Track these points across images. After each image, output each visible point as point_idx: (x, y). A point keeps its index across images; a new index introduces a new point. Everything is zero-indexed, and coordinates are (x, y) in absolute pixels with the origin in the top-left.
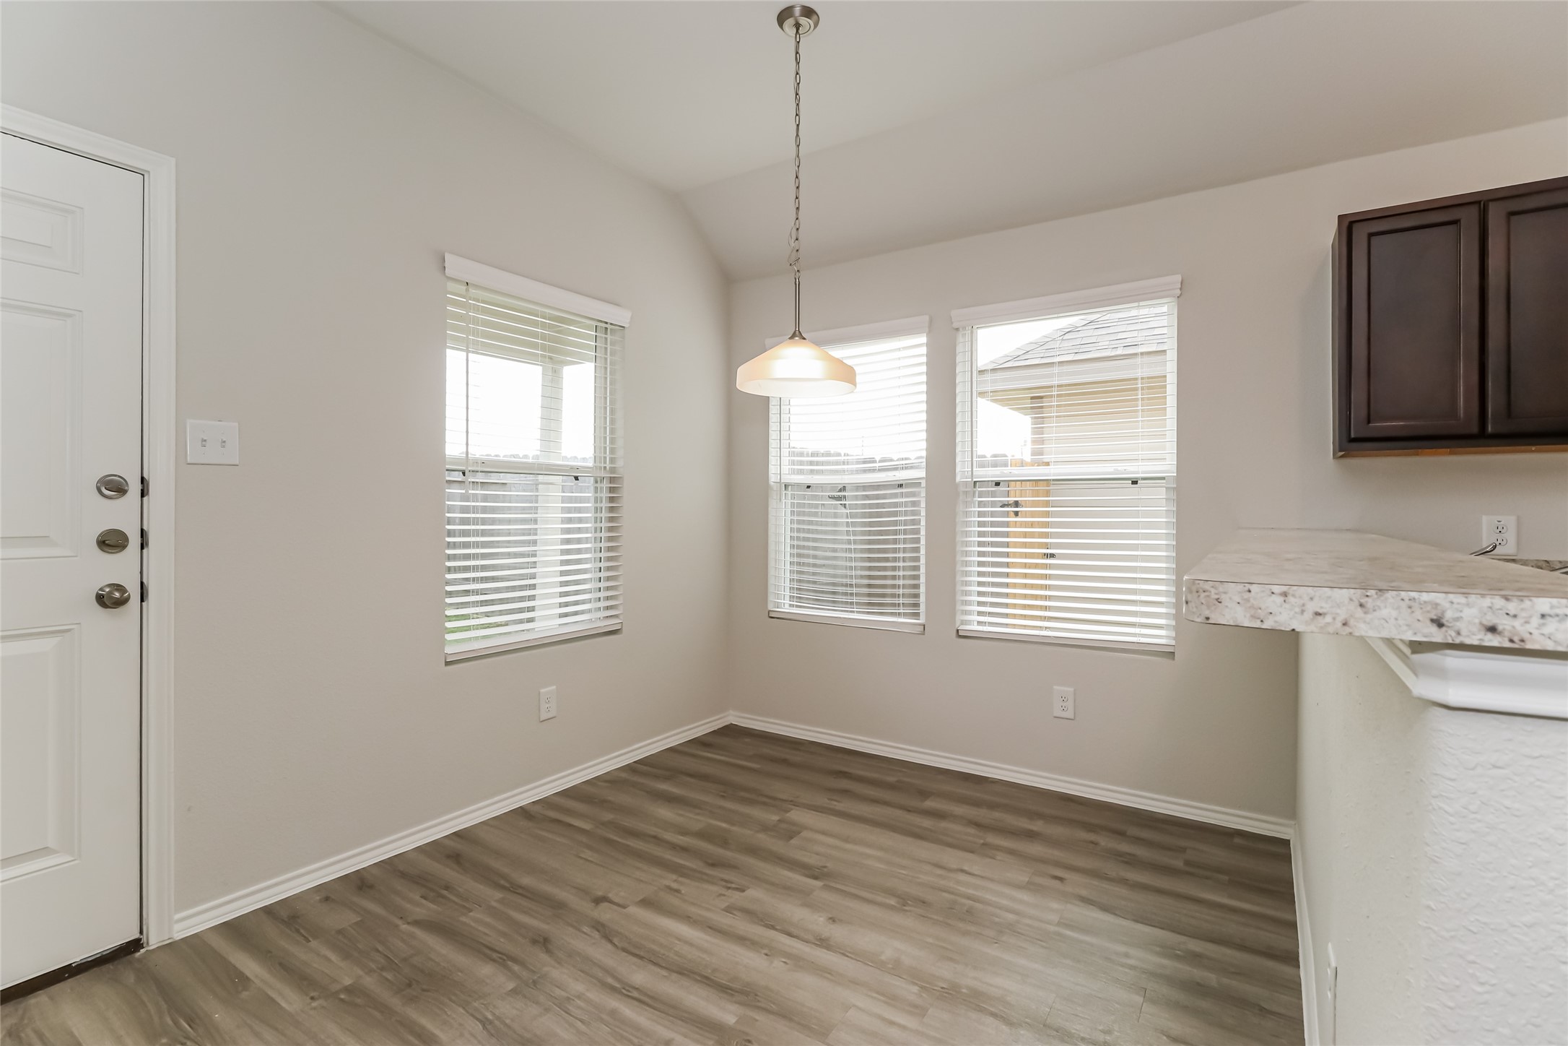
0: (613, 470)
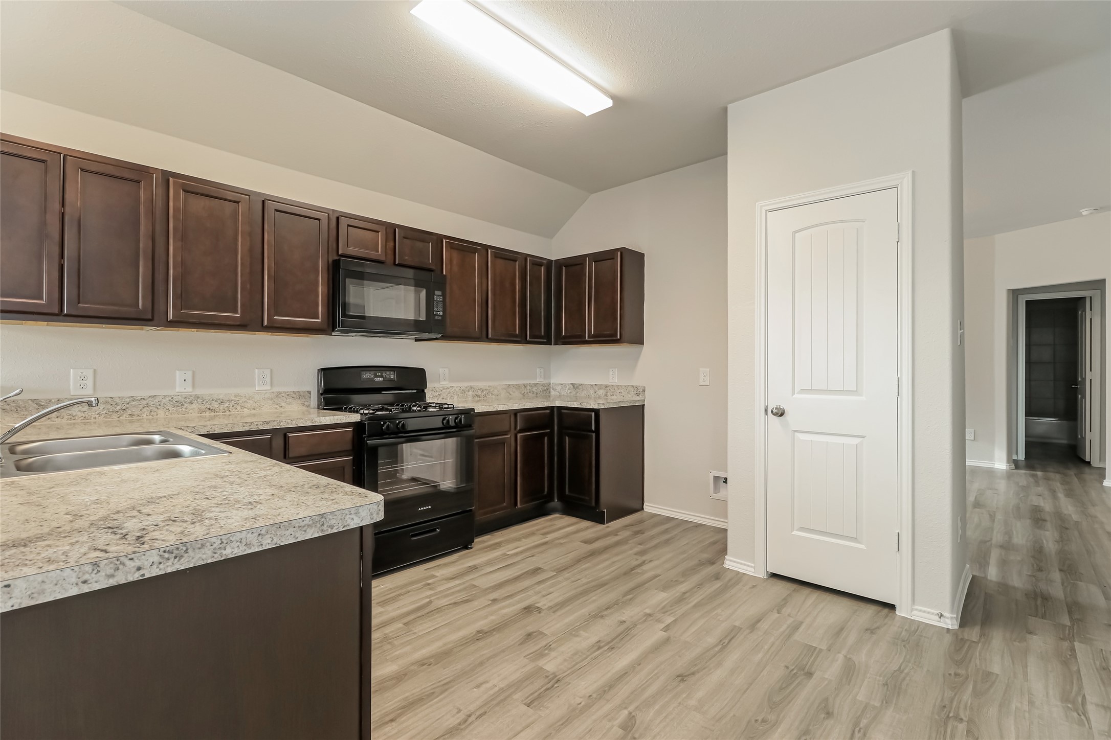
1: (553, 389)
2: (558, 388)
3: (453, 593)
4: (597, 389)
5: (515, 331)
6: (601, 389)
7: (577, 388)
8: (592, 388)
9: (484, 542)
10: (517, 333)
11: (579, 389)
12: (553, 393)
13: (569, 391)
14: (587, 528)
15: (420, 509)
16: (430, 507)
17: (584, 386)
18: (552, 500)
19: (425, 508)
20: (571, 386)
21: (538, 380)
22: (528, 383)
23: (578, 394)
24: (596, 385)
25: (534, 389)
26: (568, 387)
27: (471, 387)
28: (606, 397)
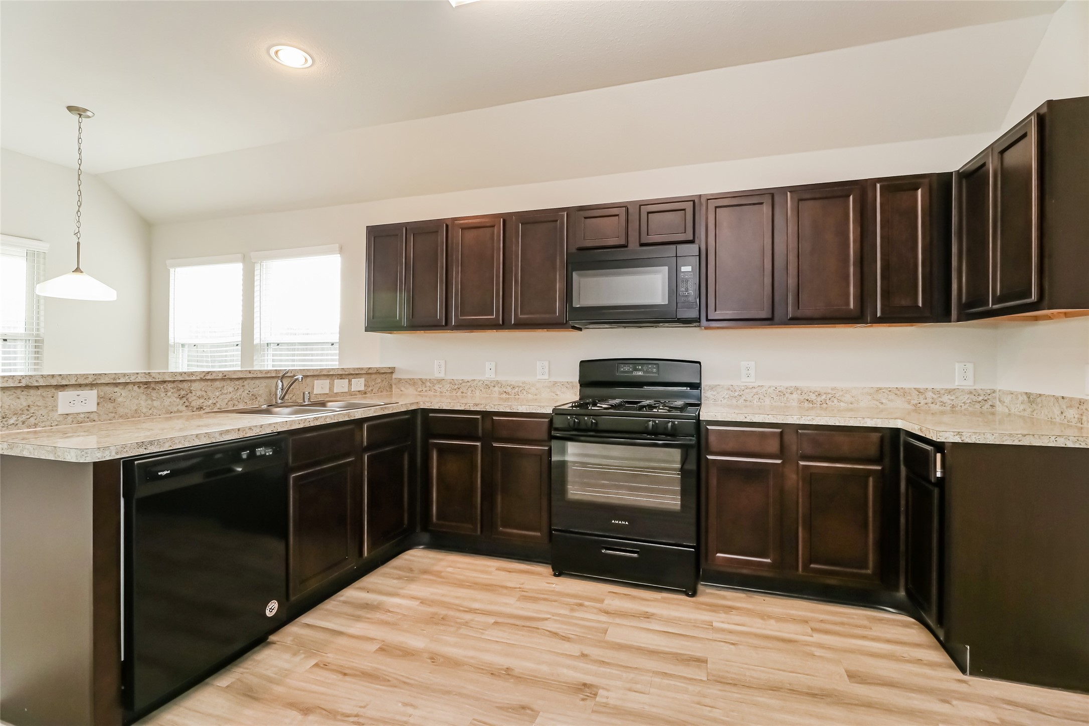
0: (38, 335)
1: (1000, 401)
2: (1007, 399)
3: (576, 625)
4: (1064, 407)
5: (848, 304)
6: (1070, 407)
7: (1033, 402)
8: (1057, 404)
9: (724, 598)
10: (852, 306)
11: (1037, 404)
12: (999, 408)
13: (1022, 407)
14: (932, 665)
15: (613, 521)
16: (627, 523)
17: (1044, 398)
18: (897, 588)
19: (620, 522)
20: (1025, 397)
21: (957, 383)
22: (930, 387)
23: (1035, 413)
24: (1063, 398)
25: (946, 398)
26: (1021, 399)
27: (797, 389)
28: (1079, 425)
